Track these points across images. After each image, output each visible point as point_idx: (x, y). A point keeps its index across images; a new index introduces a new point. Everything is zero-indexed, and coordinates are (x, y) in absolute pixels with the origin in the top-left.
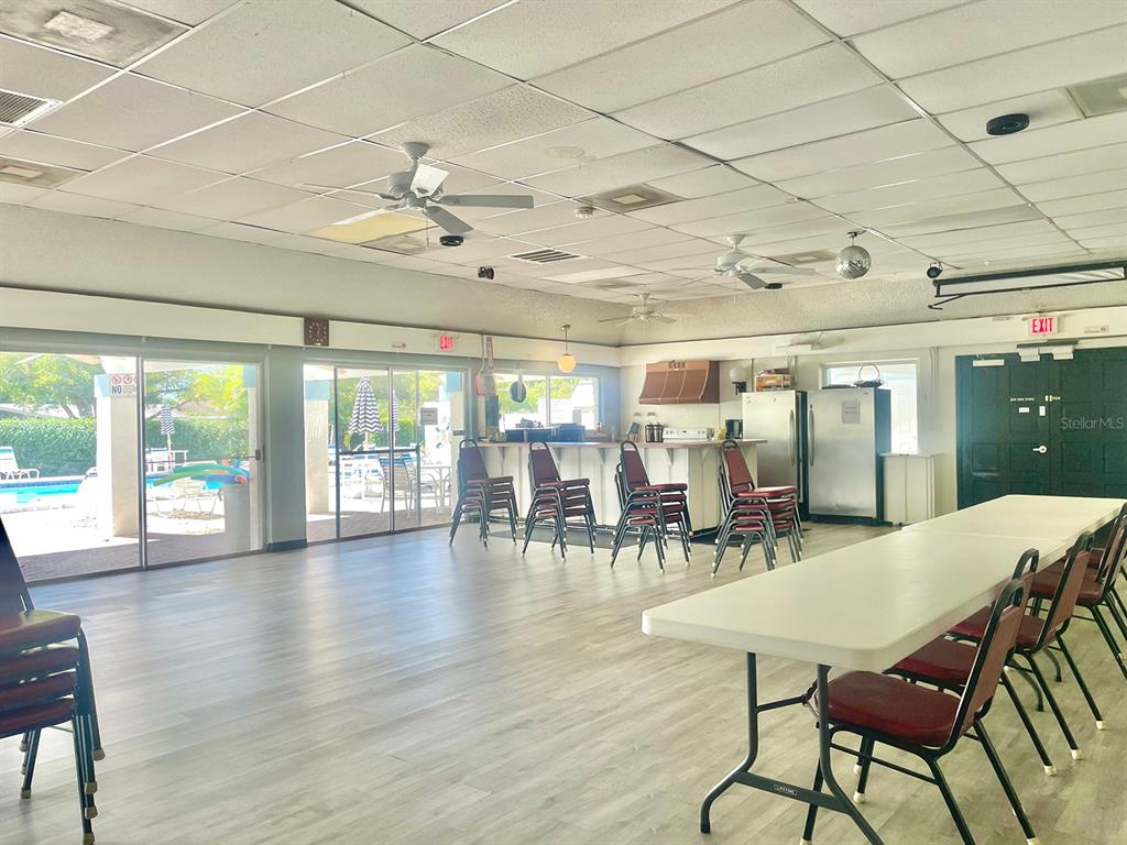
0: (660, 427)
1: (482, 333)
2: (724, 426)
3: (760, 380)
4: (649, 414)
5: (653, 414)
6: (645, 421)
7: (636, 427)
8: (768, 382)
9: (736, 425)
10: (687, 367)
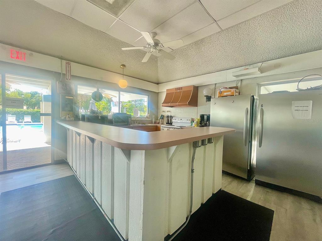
0: (171, 117)
1: (61, 58)
2: (199, 118)
3: (221, 93)
4: (168, 111)
5: (170, 111)
6: (166, 114)
7: (162, 117)
8: (225, 94)
9: (205, 117)
10: (183, 90)
